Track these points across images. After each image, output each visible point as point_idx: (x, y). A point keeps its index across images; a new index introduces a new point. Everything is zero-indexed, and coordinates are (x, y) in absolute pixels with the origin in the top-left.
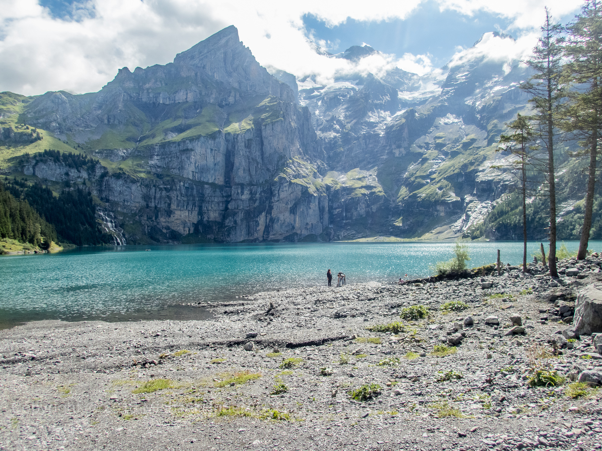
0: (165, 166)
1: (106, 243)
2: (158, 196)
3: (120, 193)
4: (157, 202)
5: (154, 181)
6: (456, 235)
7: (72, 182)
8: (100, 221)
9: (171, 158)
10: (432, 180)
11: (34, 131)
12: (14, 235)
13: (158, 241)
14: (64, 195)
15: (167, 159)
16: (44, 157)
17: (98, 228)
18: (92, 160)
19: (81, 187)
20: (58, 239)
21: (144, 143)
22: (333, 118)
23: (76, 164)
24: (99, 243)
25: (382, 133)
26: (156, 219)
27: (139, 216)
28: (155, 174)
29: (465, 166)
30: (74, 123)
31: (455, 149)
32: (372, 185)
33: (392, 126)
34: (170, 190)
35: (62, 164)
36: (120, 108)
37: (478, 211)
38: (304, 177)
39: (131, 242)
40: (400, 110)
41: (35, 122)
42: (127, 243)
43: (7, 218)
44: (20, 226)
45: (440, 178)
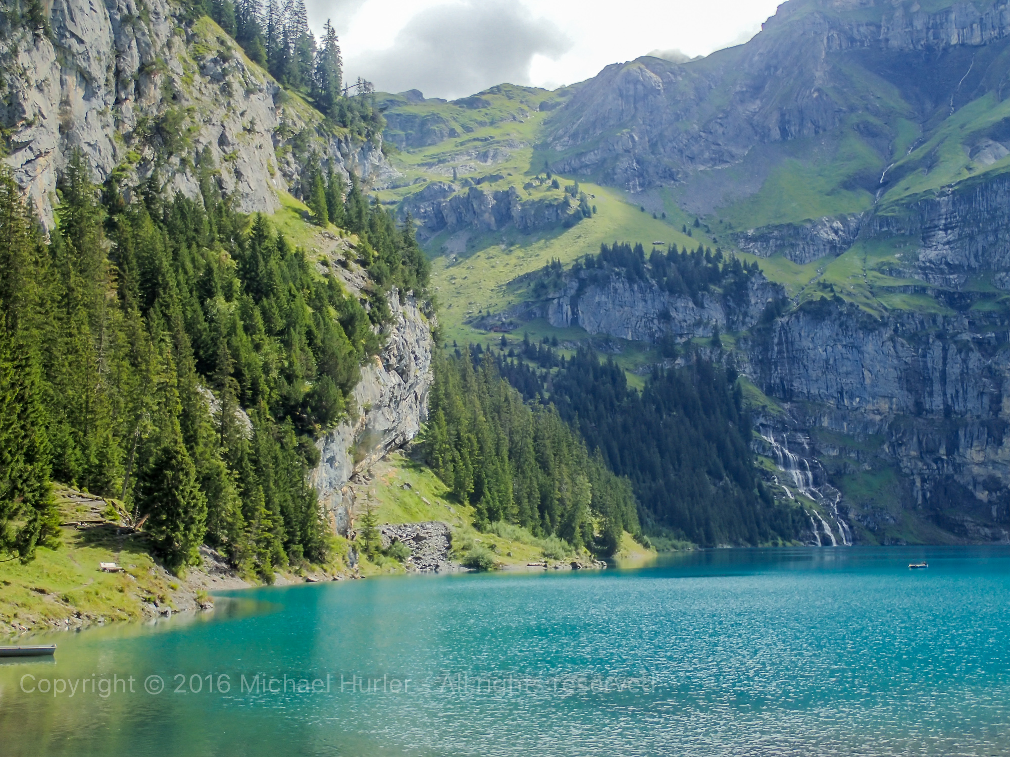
0: (974, 264)
1: (786, 537)
2: (954, 370)
3: (827, 367)
4: (950, 391)
5: (940, 320)
7: (679, 340)
8: (768, 465)
9: (996, 232)
11: (573, 191)
12: (521, 513)
13: (959, 529)
14: (657, 384)
15: (979, 238)
16: (601, 267)
17: (760, 487)
18: (736, 263)
19: (706, 354)
20: (642, 522)
21: (898, 192)
23: (689, 283)
24: (765, 537)
26: (949, 453)
27: (892, 445)
28: (939, 293)
30: (681, 151)
34: (995, 349)
35: (651, 287)
36: (818, 83)
39: (869, 536)
41: (575, 163)
42: (854, 540)
43: (502, 461)
44: (535, 484)
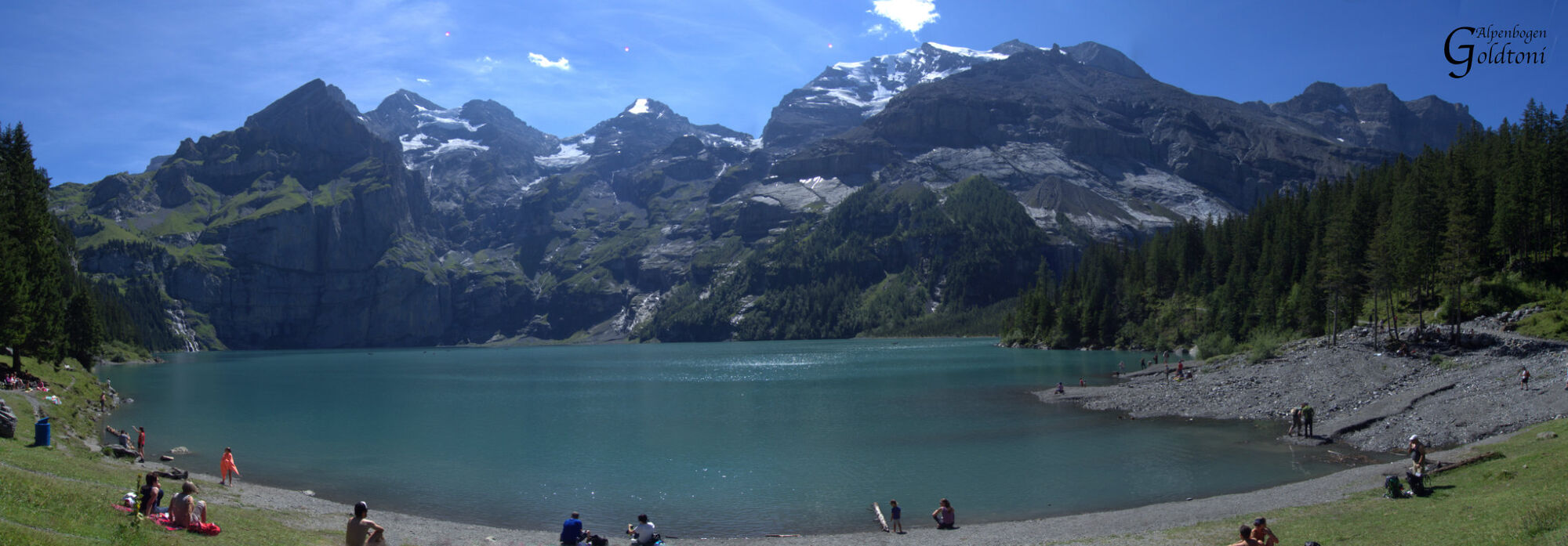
5: (230, 270)
6: (617, 337)
8: (170, 322)
10: (584, 266)
11: (96, 220)
14: (130, 292)
16: (108, 248)
17: (167, 330)
18: (157, 248)
19: (147, 281)
21: (214, 224)
22: (452, 185)
23: (141, 255)
25: (519, 206)
29: (625, 251)
31: (611, 229)
32: (508, 271)
33: (532, 197)
35: (127, 256)
37: (645, 307)
38: (419, 260)
40: (538, 178)
41: (96, 210)
45: (596, 264)
